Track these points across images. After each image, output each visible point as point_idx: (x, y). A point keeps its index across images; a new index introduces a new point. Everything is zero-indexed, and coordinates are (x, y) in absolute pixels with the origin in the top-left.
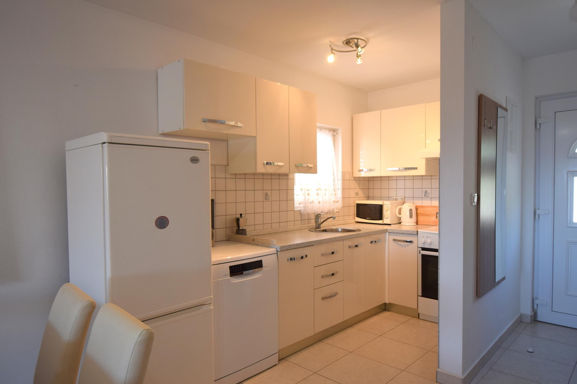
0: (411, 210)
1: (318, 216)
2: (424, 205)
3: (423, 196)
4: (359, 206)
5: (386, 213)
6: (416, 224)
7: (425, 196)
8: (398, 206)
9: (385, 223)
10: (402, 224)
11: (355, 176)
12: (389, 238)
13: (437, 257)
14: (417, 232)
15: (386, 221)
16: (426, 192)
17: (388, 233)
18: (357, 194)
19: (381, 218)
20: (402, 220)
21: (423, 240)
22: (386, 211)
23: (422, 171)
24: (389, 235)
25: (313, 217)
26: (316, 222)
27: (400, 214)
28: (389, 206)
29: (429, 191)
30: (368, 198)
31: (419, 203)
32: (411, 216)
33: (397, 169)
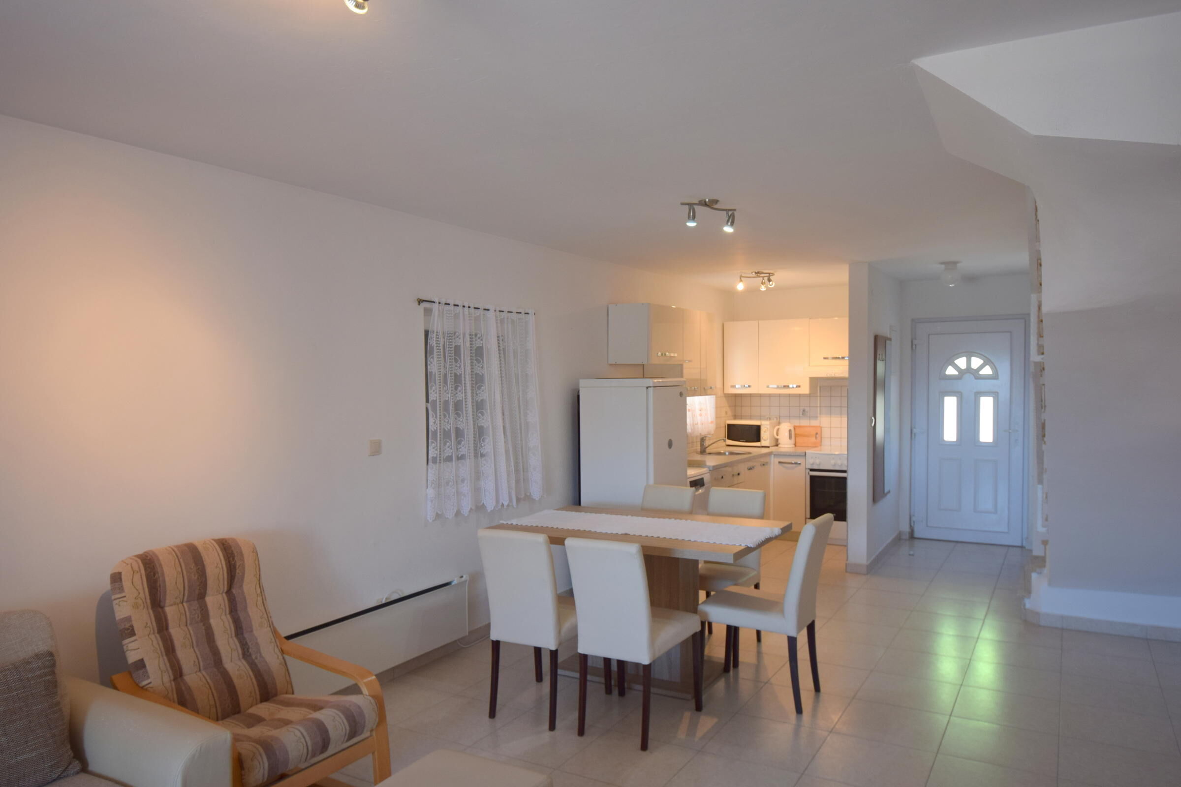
0: (790, 431)
1: (703, 440)
2: (802, 424)
3: (801, 415)
4: (730, 426)
5: (764, 434)
6: (794, 446)
7: (803, 414)
8: (776, 426)
9: (763, 445)
10: (779, 446)
11: (726, 392)
12: (774, 461)
13: (845, 479)
14: (805, 453)
15: (763, 443)
16: (804, 411)
17: (773, 456)
18: (726, 413)
19: (758, 440)
20: (780, 441)
21: (811, 461)
22: (765, 432)
23: (805, 390)
24: (774, 457)
25: (699, 440)
26: (702, 445)
27: (777, 435)
28: (768, 427)
29: (807, 409)
30: (735, 417)
31: (797, 422)
32: (790, 437)
33: (775, 386)
